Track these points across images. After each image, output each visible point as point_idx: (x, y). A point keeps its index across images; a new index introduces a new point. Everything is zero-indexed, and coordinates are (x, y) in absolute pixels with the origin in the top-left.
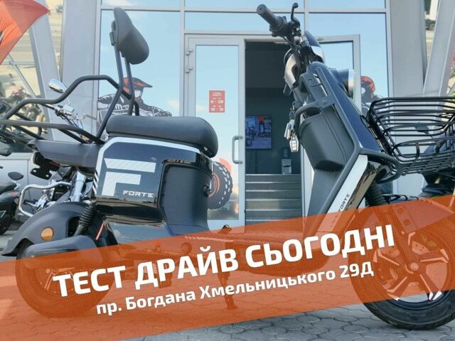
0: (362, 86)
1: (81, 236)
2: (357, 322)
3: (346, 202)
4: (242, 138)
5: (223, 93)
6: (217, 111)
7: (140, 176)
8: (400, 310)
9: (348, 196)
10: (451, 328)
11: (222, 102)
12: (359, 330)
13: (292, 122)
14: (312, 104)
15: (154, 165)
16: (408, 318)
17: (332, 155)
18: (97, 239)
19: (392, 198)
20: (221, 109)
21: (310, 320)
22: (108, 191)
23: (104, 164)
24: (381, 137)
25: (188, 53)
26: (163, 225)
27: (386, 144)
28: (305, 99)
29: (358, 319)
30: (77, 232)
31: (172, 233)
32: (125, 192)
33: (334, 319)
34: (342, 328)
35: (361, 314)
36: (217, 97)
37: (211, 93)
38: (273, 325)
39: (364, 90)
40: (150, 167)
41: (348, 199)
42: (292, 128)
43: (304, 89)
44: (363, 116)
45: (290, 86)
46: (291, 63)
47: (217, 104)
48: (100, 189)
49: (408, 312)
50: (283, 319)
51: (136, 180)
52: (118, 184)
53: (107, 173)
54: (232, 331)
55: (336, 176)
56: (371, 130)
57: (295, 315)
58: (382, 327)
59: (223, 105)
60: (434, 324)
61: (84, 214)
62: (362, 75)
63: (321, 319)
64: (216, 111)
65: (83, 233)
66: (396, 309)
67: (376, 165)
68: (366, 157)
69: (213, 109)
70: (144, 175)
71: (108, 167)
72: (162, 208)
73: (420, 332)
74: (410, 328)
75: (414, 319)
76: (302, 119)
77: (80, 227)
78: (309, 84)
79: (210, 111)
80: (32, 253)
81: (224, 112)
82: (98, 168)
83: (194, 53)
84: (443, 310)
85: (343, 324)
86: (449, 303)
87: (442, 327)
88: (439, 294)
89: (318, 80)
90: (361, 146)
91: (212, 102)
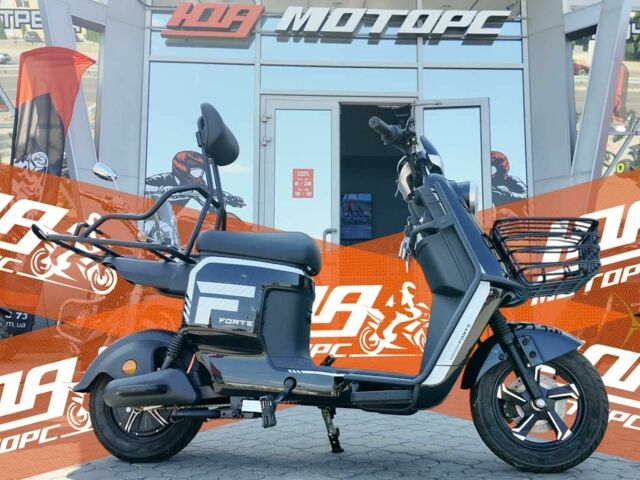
0: (493, 164)
1: (170, 370)
2: (480, 466)
3: (467, 332)
4: (336, 231)
5: (311, 172)
6: (304, 195)
7: (238, 301)
8: (526, 451)
9: (469, 326)
10: (581, 471)
11: (309, 184)
12: (480, 473)
13: (407, 240)
14: (430, 224)
15: (253, 289)
16: (534, 460)
17: (452, 280)
18: (188, 372)
19: (519, 327)
20: (309, 194)
21: (427, 463)
22: (202, 318)
23: (196, 288)
24: (505, 257)
25: (264, 120)
26: (263, 358)
27: (510, 266)
28: (421, 214)
29: (481, 462)
30: (165, 365)
31: (273, 365)
32: (221, 320)
33: (454, 462)
34: (463, 472)
35: (483, 457)
36: (304, 177)
37: (295, 172)
38: (386, 469)
39: (494, 170)
40: (249, 291)
41: (469, 329)
42: (408, 247)
43: (420, 202)
44: (485, 235)
45: (405, 197)
46: (405, 172)
47: (303, 187)
48: (193, 316)
49: (535, 454)
50: (397, 463)
51: (233, 306)
52: (213, 311)
53: (201, 298)
54: (341, 476)
55: (457, 303)
56: (494, 251)
57: (410, 458)
58: (506, 471)
59: (311, 189)
60: (563, 466)
61: (172, 344)
62: (493, 150)
63: (439, 462)
64: (301, 196)
65: (171, 365)
66: (521, 450)
67: (500, 290)
68: (489, 283)
69: (298, 194)
70: (243, 300)
71: (202, 291)
72: (263, 337)
73: (546, 475)
74: (537, 471)
75: (542, 461)
76: (419, 238)
77: (168, 359)
78: (426, 200)
79: (294, 196)
80: (115, 389)
81: (312, 197)
82: (190, 292)
83: (272, 120)
84: (572, 451)
85: (463, 467)
86: (578, 443)
87: (571, 469)
88: (568, 433)
89: (435, 195)
90: (483, 272)
91: (297, 184)
